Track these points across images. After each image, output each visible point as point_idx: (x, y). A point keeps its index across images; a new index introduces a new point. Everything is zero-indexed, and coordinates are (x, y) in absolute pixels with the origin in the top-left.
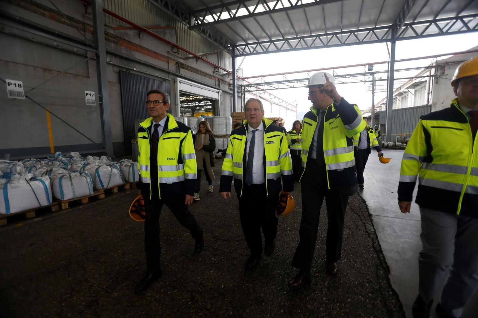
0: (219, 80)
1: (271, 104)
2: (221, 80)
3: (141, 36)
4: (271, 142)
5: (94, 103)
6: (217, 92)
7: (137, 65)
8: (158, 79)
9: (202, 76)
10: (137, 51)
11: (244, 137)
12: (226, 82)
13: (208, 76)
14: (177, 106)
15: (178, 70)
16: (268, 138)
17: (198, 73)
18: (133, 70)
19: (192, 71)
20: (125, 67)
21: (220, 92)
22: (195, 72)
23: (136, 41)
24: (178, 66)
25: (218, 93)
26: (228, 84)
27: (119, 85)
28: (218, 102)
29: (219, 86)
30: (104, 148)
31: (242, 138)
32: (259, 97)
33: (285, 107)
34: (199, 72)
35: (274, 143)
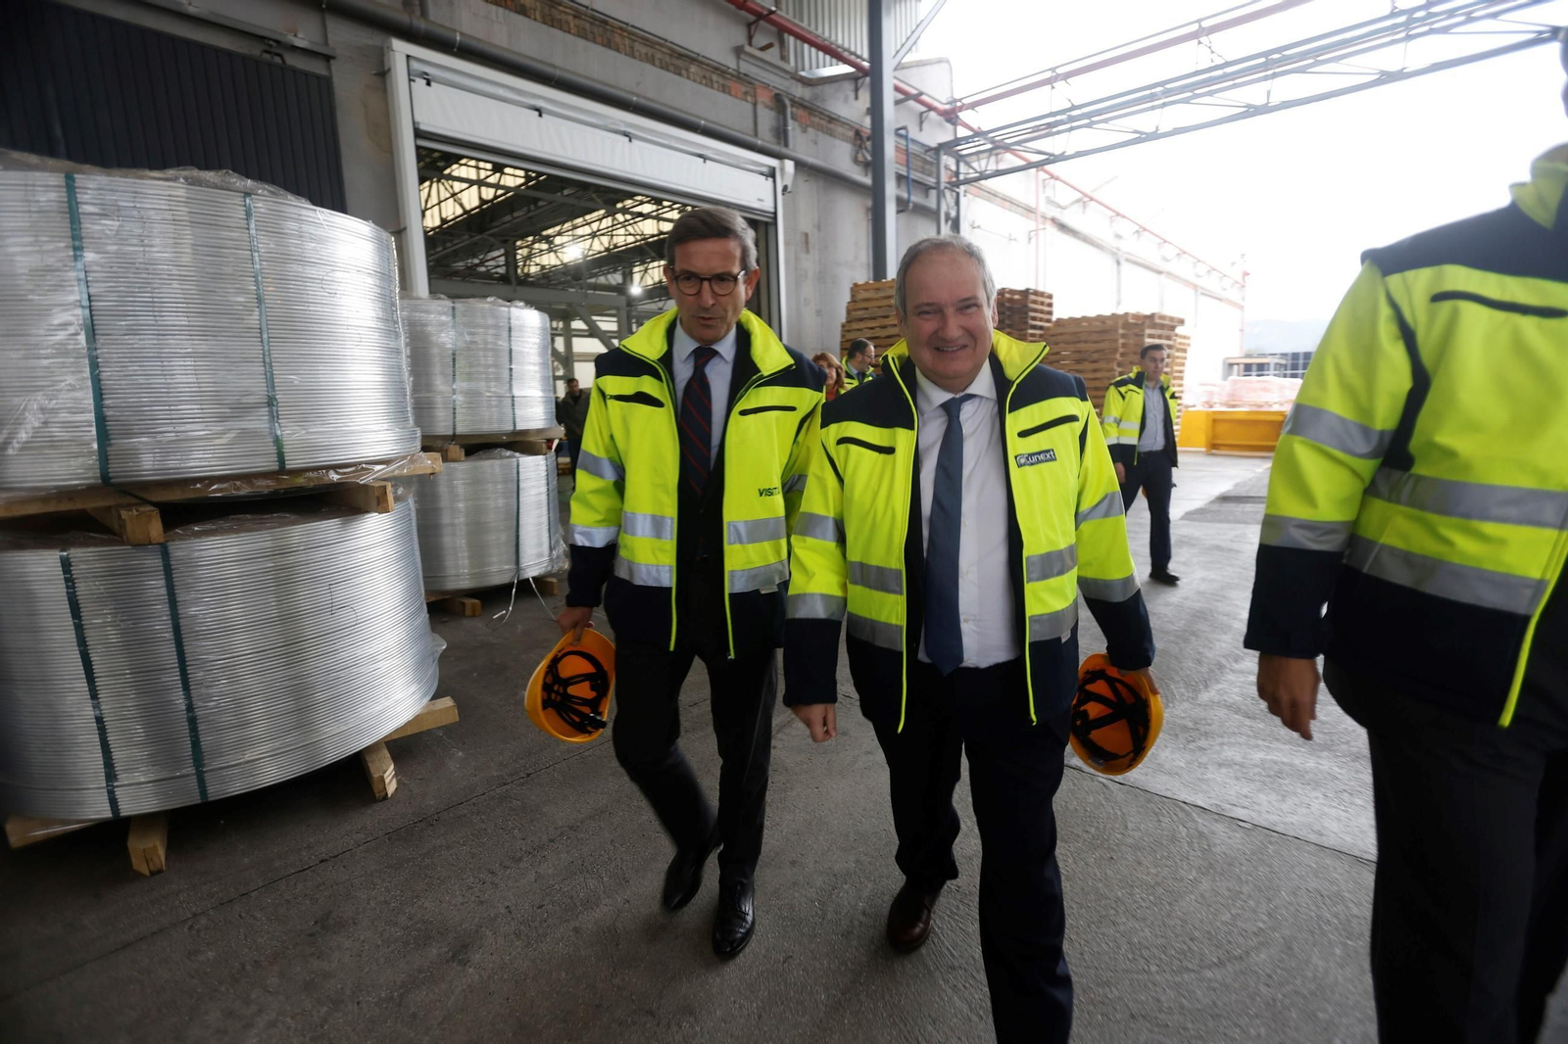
0: (779, 103)
1: (1118, 263)
2: (799, 104)
4: (1039, 453)
6: (765, 170)
9: (648, 67)
11: (903, 440)
12: (832, 119)
13: (693, 69)
16: (1023, 434)
17: (608, 44)
21: (782, 169)
22: (582, 34)
25: (771, 174)
26: (851, 134)
28: (771, 229)
29: (782, 134)
31: (894, 438)
32: (1049, 223)
33: (1187, 283)
34: (618, 39)
35: (1053, 459)
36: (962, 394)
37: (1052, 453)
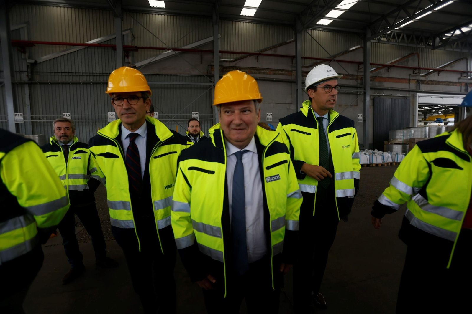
0: (466, 84)
3: (389, 70)
4: (274, 176)
5: (361, 120)
7: (385, 91)
8: (399, 98)
9: (444, 86)
10: (385, 81)
13: (451, 84)
14: (414, 116)
15: (418, 86)
16: (269, 168)
18: (383, 95)
19: (432, 84)
20: (378, 94)
22: (436, 84)
23: (386, 75)
24: (418, 83)
27: (373, 107)
29: (466, 90)
30: (364, 147)
34: (440, 83)
35: (279, 179)
36: (243, 150)
37: (279, 176)
